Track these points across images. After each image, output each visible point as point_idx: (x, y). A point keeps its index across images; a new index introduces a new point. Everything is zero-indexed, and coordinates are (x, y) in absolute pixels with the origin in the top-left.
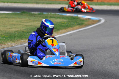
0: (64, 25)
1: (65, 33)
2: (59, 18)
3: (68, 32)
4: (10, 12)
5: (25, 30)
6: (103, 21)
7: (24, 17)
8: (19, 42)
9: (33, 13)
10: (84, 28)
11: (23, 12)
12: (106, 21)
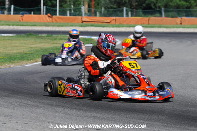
5: (29, 51)
6: (119, 42)
7: (30, 39)
8: (19, 63)
11: (29, 35)
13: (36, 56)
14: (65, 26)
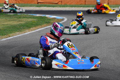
0: (34, 23)
1: (35, 30)
2: (31, 18)
3: (38, 29)
6: (66, 20)
9: (9, 14)
12: (68, 20)
13: (8, 32)
14: (26, 6)
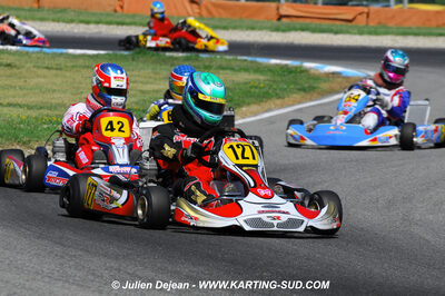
0: (257, 90)
1: (255, 115)
2: (246, 70)
3: (267, 111)
4: (102, 52)
5: (137, 103)
7: (141, 65)
9: (168, 54)
10: (316, 100)
11: (139, 53)
14: (235, 28)
